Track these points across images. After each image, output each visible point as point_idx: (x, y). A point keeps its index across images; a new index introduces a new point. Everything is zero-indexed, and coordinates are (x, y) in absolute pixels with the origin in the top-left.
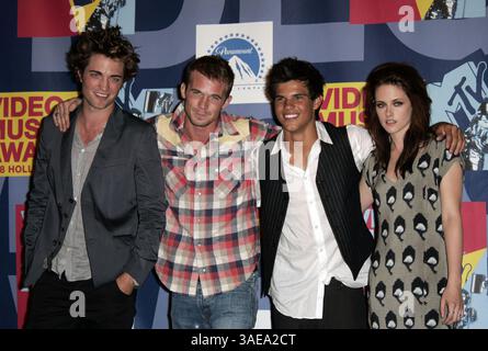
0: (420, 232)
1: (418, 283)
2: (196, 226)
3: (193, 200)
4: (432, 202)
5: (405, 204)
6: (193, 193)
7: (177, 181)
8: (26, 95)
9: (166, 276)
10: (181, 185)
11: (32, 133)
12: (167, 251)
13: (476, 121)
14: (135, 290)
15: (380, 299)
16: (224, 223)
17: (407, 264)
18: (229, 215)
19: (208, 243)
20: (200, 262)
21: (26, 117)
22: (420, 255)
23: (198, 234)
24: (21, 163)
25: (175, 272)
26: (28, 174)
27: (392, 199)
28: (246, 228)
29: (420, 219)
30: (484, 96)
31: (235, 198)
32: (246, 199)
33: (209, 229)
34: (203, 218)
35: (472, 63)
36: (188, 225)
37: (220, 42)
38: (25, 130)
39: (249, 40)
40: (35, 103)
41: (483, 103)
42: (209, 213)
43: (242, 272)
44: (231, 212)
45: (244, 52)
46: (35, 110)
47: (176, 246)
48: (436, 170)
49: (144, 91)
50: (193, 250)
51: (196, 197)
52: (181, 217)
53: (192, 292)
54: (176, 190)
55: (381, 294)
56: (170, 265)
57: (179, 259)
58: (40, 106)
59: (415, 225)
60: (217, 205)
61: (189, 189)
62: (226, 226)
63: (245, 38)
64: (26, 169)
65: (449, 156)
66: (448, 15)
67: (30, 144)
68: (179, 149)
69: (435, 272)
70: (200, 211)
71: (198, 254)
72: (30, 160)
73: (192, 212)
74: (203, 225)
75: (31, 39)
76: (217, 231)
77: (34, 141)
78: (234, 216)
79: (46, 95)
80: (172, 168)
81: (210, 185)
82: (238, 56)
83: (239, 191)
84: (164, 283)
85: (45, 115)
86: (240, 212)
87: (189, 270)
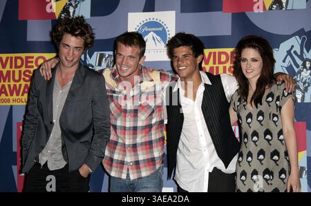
0: (268, 140)
1: (267, 171)
2: (127, 136)
3: (125, 121)
4: (275, 122)
5: (258, 123)
6: (125, 116)
7: (116, 109)
8: (23, 55)
9: (109, 167)
10: (118, 111)
11: (27, 78)
12: (110, 151)
13: (300, 72)
14: (89, 175)
15: (243, 181)
16: (144, 134)
17: (260, 160)
18: (148, 129)
19: (134, 146)
20: (129, 159)
21: (23, 69)
22: (268, 155)
23: (128, 142)
24: (20, 97)
25: (114, 164)
26: (25, 104)
27: (249, 120)
28: (158, 137)
29: (268, 132)
30: (305, 57)
31: (151, 119)
32: (158, 120)
33: (135, 138)
34: (131, 132)
35: (297, 37)
36: (122, 136)
37: (142, 23)
38: (23, 76)
39: (161, 22)
40: (29, 60)
41: (304, 61)
42: (135, 129)
43: (155, 165)
44: (149, 127)
45: (158, 29)
46: (29, 64)
47: (115, 148)
48: (278, 103)
49: (95, 53)
50: (125, 151)
51: (127, 119)
52: (119, 131)
53: (124, 176)
54: (115, 115)
55: (243, 178)
56: (111, 160)
57: (116, 157)
58: (32, 62)
59: (265, 136)
60: (140, 124)
61: (123, 113)
62: (145, 136)
63: (158, 21)
64: (23, 100)
65: (286, 94)
66: (283, 7)
67: (26, 85)
68: (116, 90)
69: (277, 165)
70: (130, 127)
71: (128, 154)
72: (26, 95)
73: (125, 127)
74: (131, 136)
75: (26, 21)
76: (140, 139)
77: (29, 83)
78: (150, 130)
79: (36, 55)
80: (113, 101)
81: (135, 112)
82: (154, 32)
83: (154, 115)
84: (107, 171)
85: (35, 68)
86: (154, 127)
87: (122, 163)
